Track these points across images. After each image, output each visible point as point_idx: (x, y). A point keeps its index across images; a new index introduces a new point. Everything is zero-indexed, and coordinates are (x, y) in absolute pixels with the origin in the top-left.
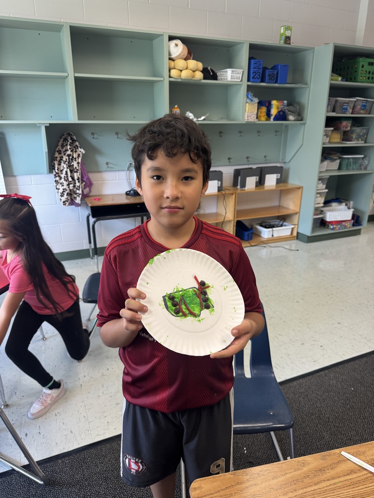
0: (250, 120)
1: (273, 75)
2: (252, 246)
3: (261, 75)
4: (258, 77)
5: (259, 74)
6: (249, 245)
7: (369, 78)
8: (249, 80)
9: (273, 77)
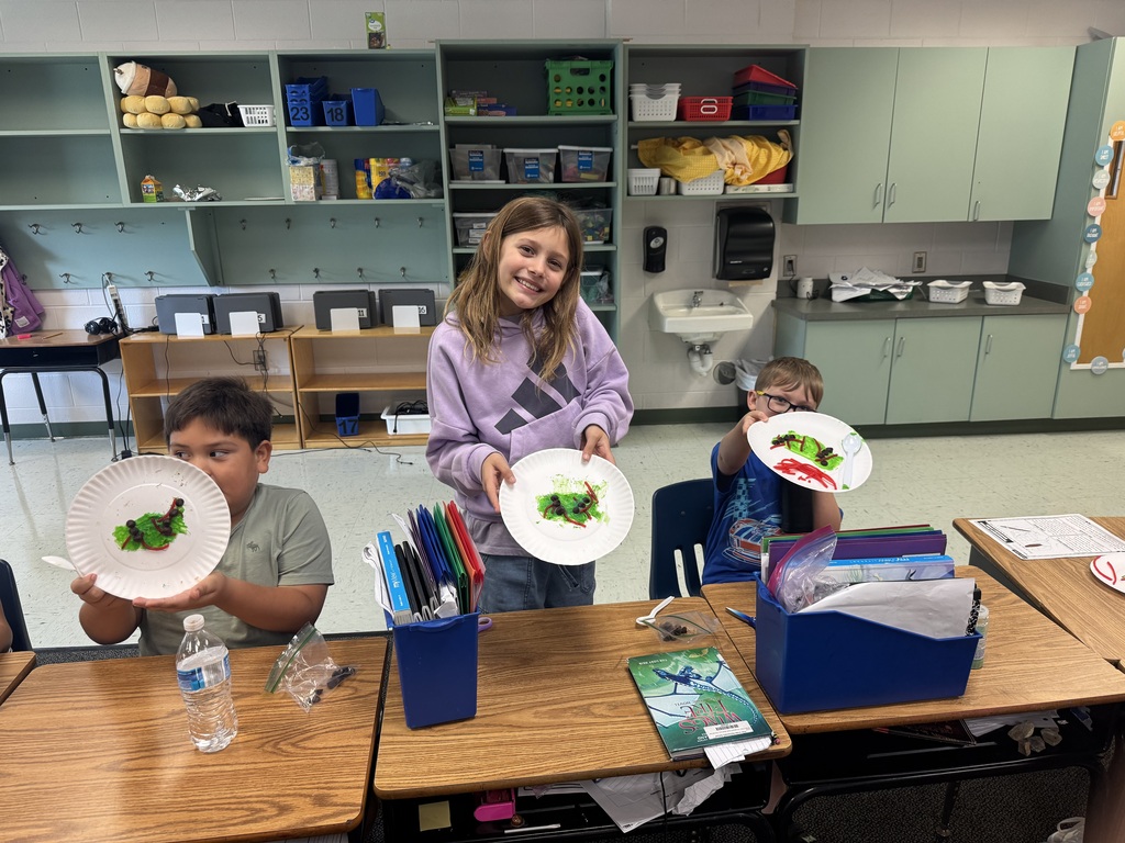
0: (301, 199)
1: (339, 111)
2: (349, 447)
3: (309, 113)
4: (305, 117)
5: (304, 110)
6: (341, 444)
7: (581, 103)
8: (288, 123)
9: (341, 114)
